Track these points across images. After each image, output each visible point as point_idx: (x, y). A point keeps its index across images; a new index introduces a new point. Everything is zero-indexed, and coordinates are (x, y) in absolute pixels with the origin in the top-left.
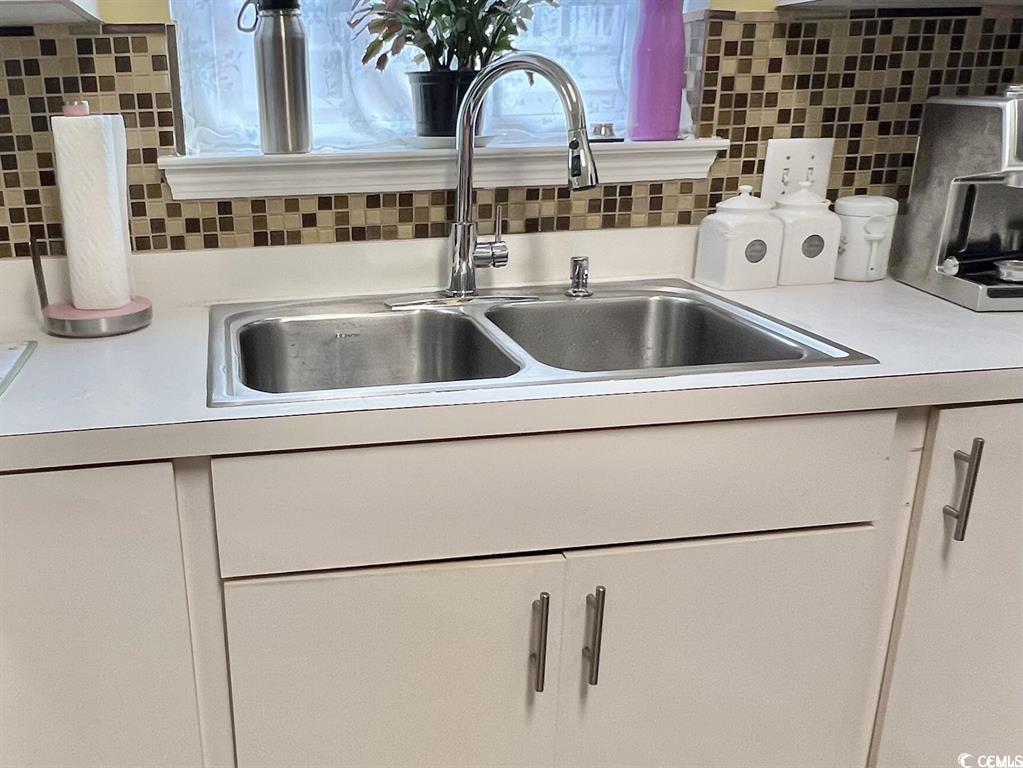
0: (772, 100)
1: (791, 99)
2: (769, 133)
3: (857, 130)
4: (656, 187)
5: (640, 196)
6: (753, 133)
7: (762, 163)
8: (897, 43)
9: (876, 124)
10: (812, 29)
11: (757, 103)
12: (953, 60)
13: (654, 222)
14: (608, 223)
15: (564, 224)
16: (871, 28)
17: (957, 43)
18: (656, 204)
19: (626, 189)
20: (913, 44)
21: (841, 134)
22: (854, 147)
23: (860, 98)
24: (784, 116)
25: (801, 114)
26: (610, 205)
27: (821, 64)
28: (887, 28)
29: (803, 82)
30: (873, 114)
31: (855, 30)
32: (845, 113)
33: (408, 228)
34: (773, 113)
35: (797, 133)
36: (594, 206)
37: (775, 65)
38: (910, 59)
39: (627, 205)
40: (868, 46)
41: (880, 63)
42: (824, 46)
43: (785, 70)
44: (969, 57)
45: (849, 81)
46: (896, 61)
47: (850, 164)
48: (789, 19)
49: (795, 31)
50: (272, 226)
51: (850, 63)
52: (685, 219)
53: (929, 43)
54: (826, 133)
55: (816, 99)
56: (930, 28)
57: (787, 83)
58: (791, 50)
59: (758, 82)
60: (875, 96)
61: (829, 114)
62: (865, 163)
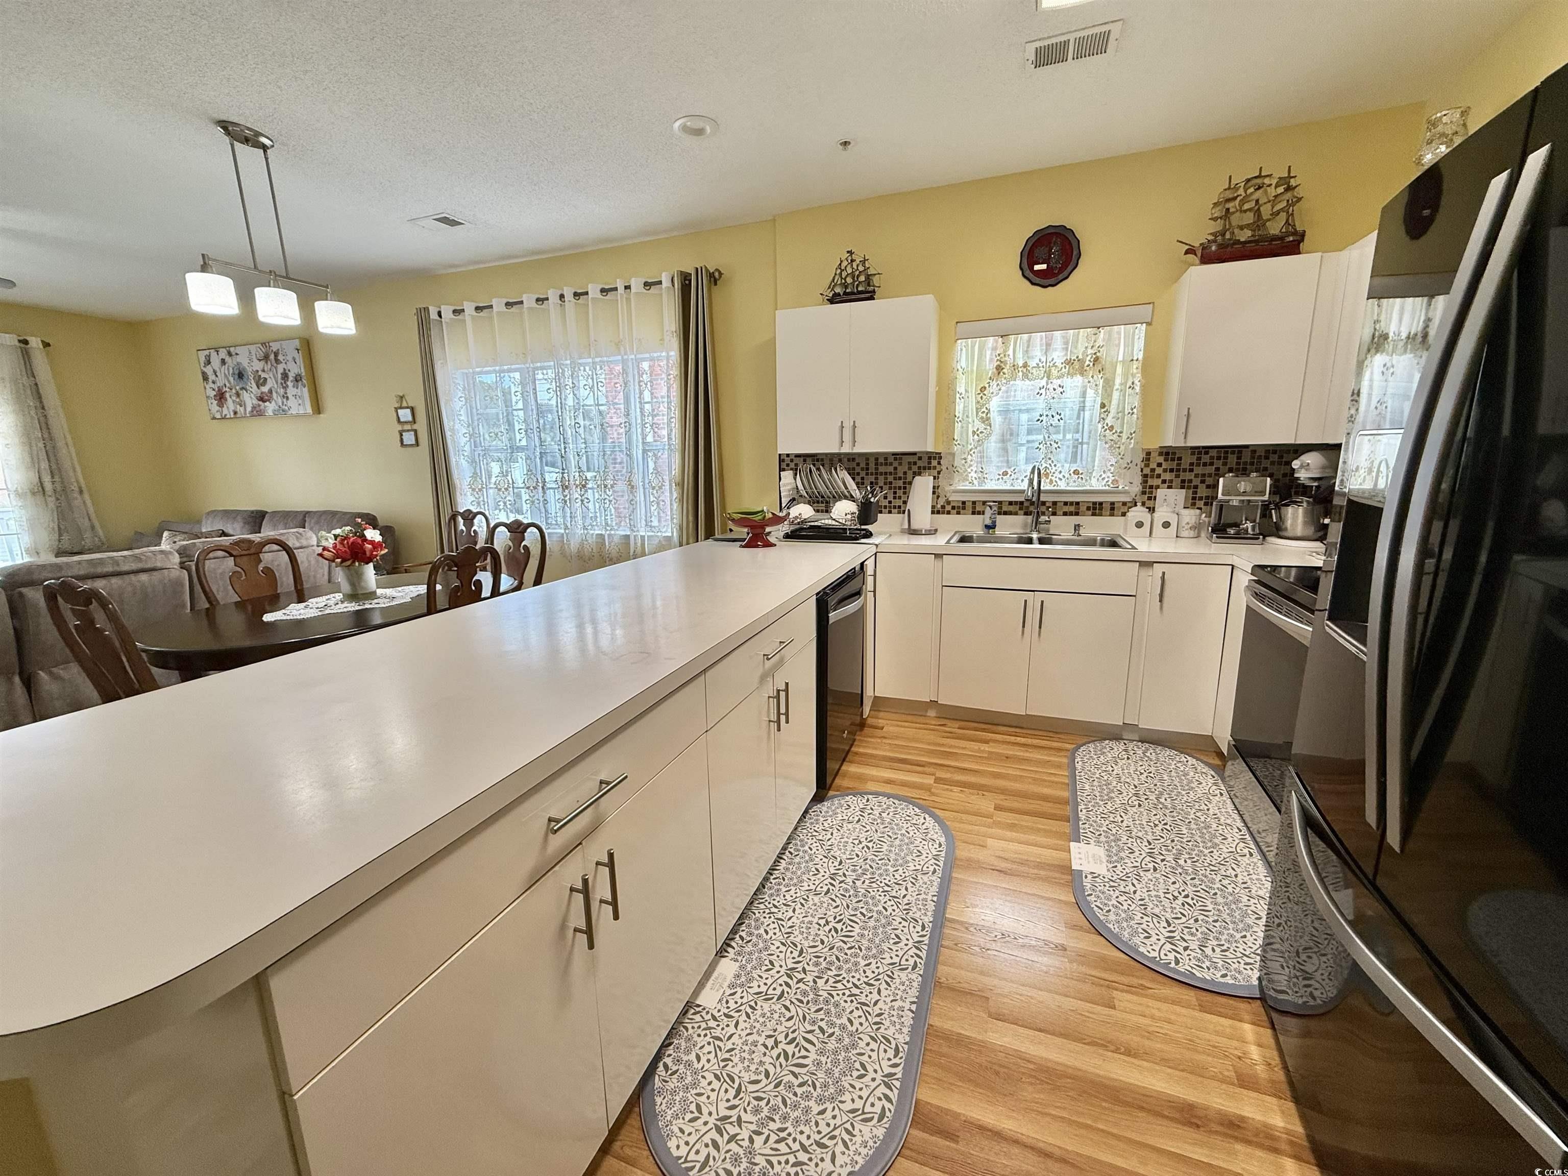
0: (1159, 476)
1: (1168, 476)
2: (1158, 487)
3: (1196, 487)
4: (1113, 503)
5: (1107, 507)
6: (1151, 487)
7: (1155, 497)
8: (1212, 458)
9: (1204, 486)
10: (1174, 453)
11: (1152, 477)
12: (1238, 464)
13: (1112, 515)
14: (1093, 515)
15: (1077, 514)
16: (1200, 453)
17: (1239, 458)
18: (1112, 509)
19: (1101, 504)
20: (1219, 458)
21: (1189, 488)
22: (1195, 493)
23: (1196, 476)
24: (1164, 482)
25: (1171, 481)
26: (1095, 509)
27: (1179, 465)
28: (1206, 453)
29: (1172, 470)
30: (1203, 482)
31: (1193, 454)
32: (1190, 481)
33: (1022, 512)
34: (1160, 481)
35: (1170, 487)
36: (1088, 509)
37: (1160, 465)
38: (1218, 463)
39: (1101, 509)
40: (1199, 459)
41: (1205, 464)
42: (1180, 459)
43: (1164, 466)
44: (1245, 463)
45: (1191, 470)
46: (1212, 464)
47: (1194, 498)
48: (1165, 450)
49: (1167, 454)
50: (977, 509)
51: (1192, 464)
52: (1124, 514)
53: (1226, 458)
54: (1182, 487)
55: (1177, 476)
56: (1227, 452)
57: (1165, 471)
58: (1166, 460)
59: (1153, 470)
60: (1203, 475)
61: (1183, 481)
62: (1201, 499)
